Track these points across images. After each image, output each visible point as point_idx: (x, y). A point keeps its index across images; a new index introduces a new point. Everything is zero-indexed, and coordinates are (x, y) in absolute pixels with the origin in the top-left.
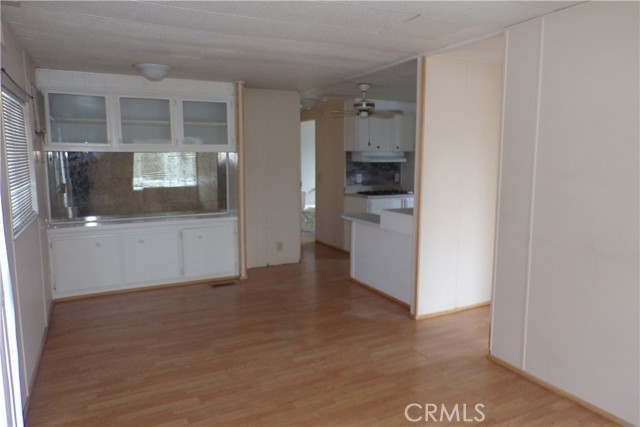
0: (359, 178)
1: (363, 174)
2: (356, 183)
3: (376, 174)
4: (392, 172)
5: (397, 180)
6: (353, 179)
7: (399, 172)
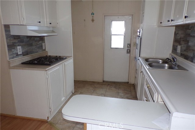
0: (19, 50)
1: (22, 46)
2: (17, 55)
3: (31, 45)
4: (41, 42)
5: (44, 48)
6: (14, 51)
7: (45, 42)
